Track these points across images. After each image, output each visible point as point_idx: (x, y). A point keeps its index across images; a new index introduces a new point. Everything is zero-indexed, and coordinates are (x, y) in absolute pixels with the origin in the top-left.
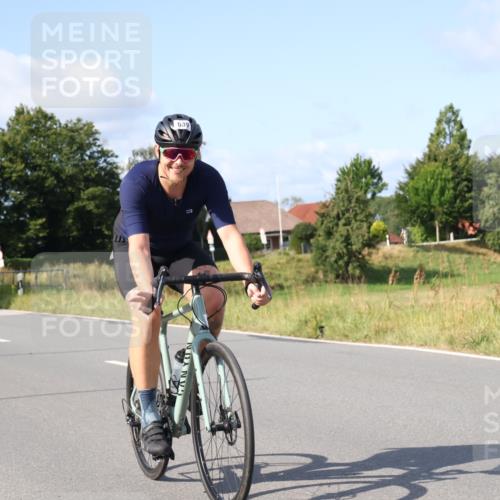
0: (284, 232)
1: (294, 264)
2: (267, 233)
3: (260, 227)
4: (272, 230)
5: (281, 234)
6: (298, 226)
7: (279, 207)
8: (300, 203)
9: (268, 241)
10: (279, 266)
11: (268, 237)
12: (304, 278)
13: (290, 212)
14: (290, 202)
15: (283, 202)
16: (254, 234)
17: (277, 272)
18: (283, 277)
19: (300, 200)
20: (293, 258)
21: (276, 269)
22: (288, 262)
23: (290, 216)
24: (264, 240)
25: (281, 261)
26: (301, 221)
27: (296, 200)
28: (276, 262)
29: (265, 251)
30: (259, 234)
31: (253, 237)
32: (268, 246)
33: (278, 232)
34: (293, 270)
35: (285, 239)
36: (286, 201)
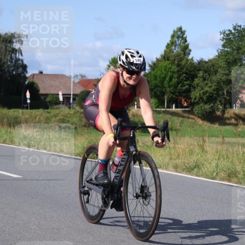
0: (73, 95)
1: (78, 115)
2: (63, 95)
3: (59, 91)
4: (67, 93)
5: (72, 96)
6: (82, 92)
7: (72, 80)
8: (84, 78)
9: (63, 99)
10: (69, 115)
11: (63, 97)
12: (83, 124)
13: (78, 83)
14: (79, 77)
15: (74, 77)
16: (55, 94)
17: (67, 119)
18: (70, 122)
19: (84, 76)
20: (78, 111)
21: (67, 117)
22: (75, 113)
23: (78, 85)
24: (61, 99)
25: (70, 112)
26: (84, 89)
27: (82, 76)
28: (67, 112)
29: (61, 106)
30: (58, 95)
31: (55, 96)
32: (63, 102)
33: (70, 95)
34: (77, 119)
35: (74, 99)
36: (76, 76)
